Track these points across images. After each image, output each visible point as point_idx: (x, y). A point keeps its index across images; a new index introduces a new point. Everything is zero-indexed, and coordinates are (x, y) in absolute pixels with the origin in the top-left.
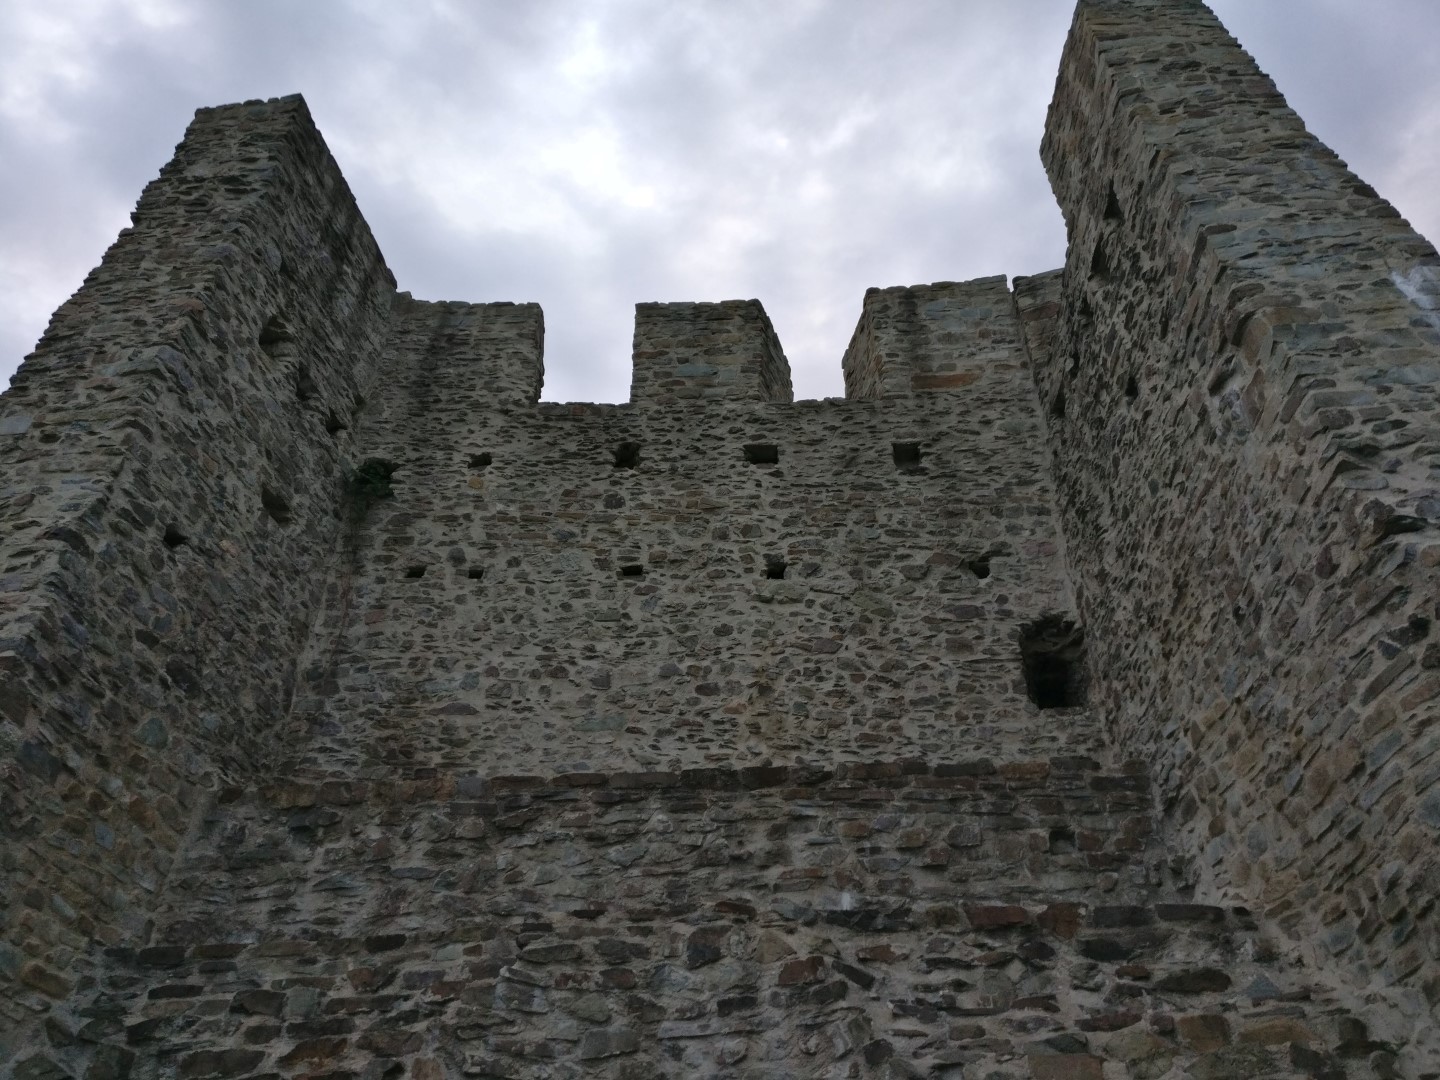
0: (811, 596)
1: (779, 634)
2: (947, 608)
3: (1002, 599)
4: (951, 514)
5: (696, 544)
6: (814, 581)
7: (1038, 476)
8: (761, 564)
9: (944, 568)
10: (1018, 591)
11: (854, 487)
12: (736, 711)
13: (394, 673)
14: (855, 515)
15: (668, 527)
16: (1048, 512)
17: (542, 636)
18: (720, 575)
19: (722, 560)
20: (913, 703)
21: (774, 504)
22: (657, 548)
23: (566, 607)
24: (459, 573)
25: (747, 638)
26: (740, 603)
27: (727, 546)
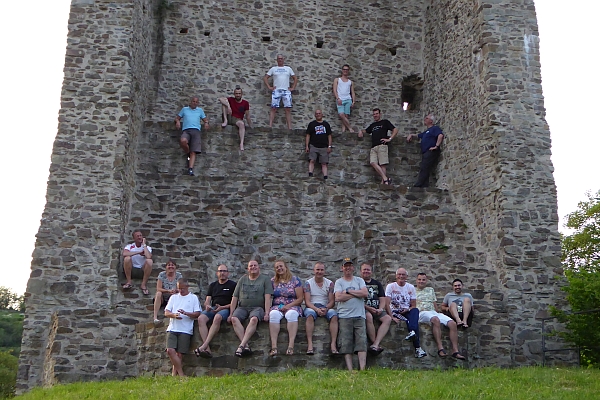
0: (332, 57)
1: (320, 72)
2: (380, 68)
3: (399, 66)
4: (386, 27)
5: (290, 29)
6: (334, 51)
7: (420, 14)
8: (315, 42)
9: (380, 50)
10: (405, 63)
11: (352, 9)
12: (304, 101)
13: (183, 74)
14: (350, 22)
15: (279, 20)
16: (420, 31)
17: (235, 64)
18: (298, 44)
19: (300, 38)
20: (364, 104)
21: (321, 14)
22: (276, 30)
23: (243, 53)
24: (201, 33)
25: (308, 73)
26: (306, 57)
27: (302, 31)
